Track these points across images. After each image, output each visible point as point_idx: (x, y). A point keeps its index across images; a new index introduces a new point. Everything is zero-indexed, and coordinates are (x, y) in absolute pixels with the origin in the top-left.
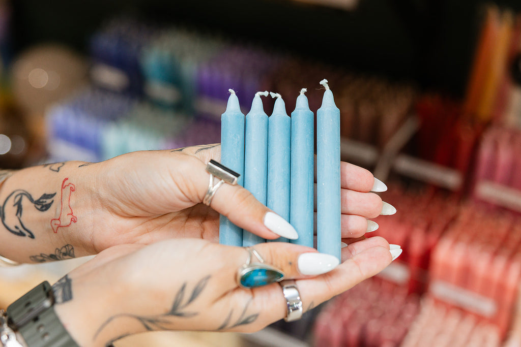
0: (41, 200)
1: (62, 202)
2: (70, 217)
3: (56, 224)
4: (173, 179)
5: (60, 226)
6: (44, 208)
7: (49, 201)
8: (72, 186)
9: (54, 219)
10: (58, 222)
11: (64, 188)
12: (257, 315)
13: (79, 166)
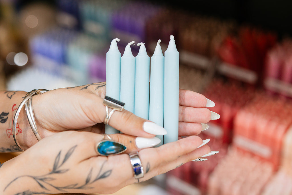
0: (1, 116)
2: (18, 129)
3: (9, 132)
5: (11, 134)
6: (3, 121)
7: (5, 117)
9: (9, 129)
11: (13, 111)
12: (111, 171)
13: (23, 97)
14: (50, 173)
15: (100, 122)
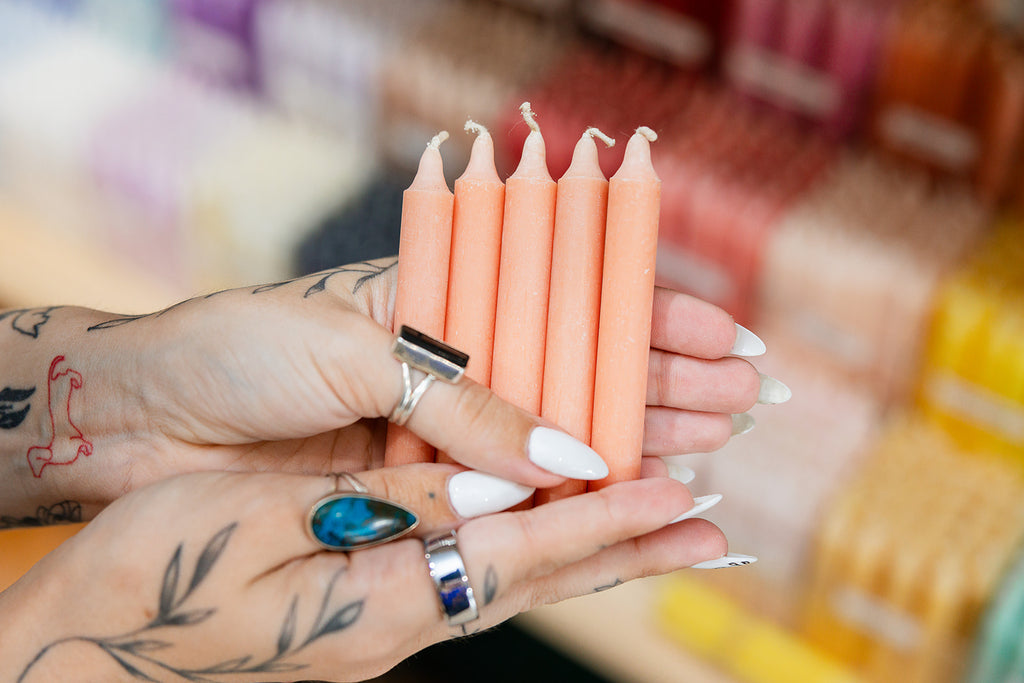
1: (50, 411)
2: (77, 443)
3: (39, 458)
4: (321, 373)
5: (49, 463)
6: (8, 422)
7: (18, 406)
8: (76, 376)
9: (37, 448)
10: (46, 454)
11: (54, 379)
12: (360, 604)
13: (89, 329)
14: (152, 626)
15: (373, 415)
